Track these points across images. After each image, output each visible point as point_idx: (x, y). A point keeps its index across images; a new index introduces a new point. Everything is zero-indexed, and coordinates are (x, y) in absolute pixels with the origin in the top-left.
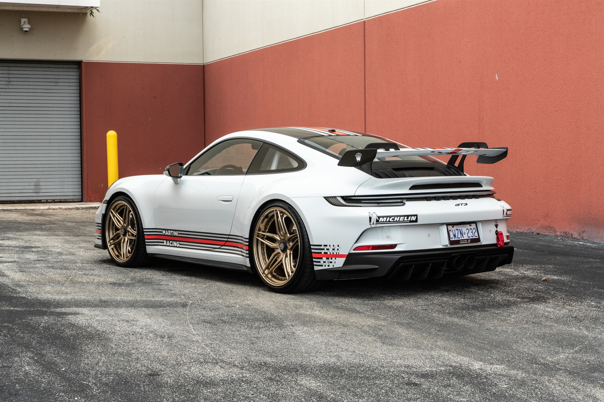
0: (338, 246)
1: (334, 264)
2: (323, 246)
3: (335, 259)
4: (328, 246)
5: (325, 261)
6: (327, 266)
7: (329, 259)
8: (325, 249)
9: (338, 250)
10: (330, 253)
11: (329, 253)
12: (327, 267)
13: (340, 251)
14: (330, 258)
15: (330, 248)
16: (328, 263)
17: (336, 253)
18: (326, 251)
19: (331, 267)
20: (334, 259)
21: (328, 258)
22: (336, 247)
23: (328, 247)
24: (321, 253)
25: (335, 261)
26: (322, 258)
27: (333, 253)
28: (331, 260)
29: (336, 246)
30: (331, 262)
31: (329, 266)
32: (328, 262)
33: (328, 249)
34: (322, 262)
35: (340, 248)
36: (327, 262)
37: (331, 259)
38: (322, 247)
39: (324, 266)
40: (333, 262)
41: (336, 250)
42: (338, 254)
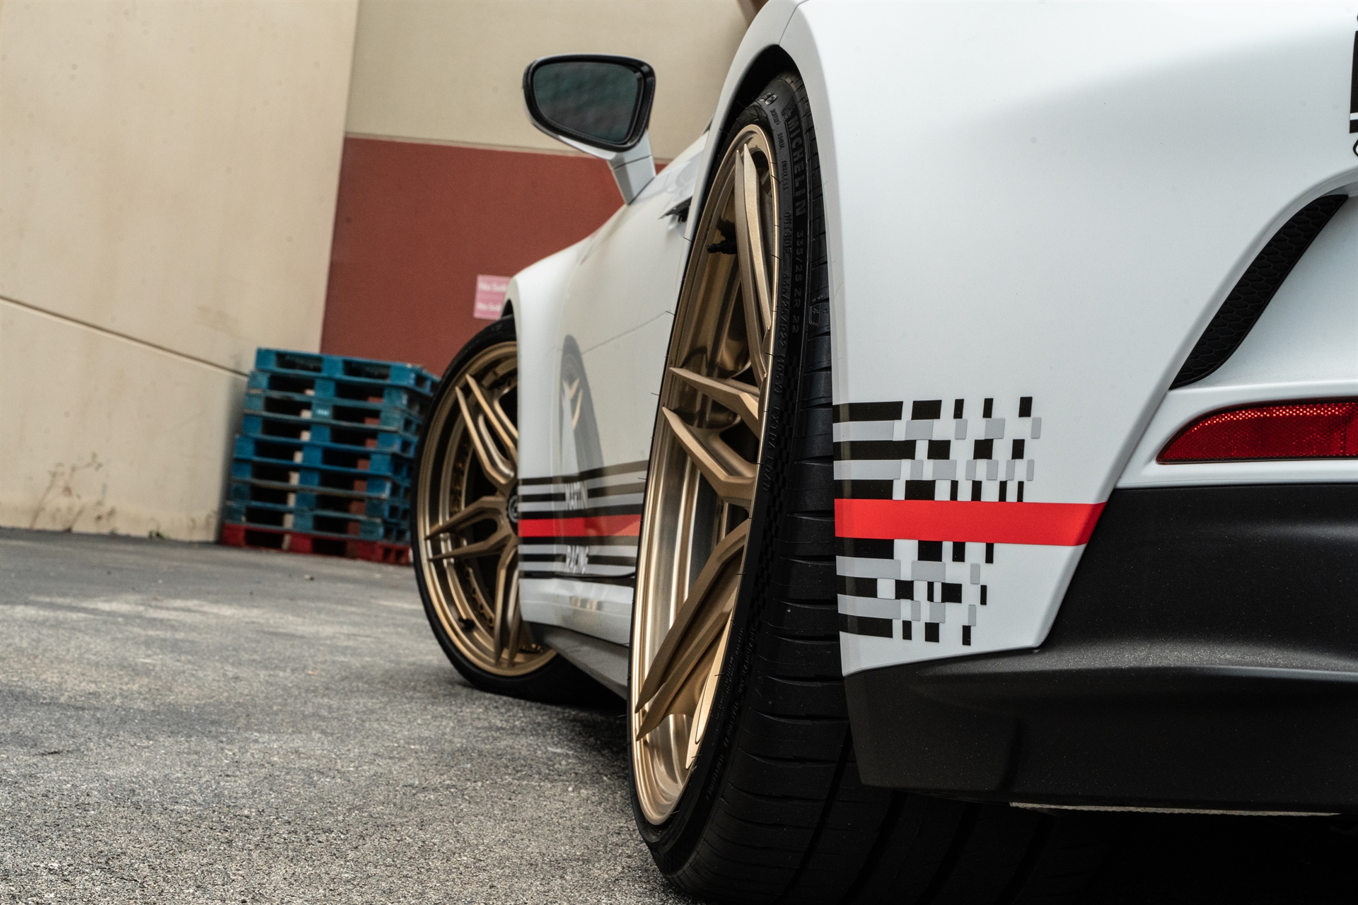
0: (1025, 407)
1: (972, 608)
2: (907, 411)
3: (989, 559)
4: (947, 410)
5: (906, 576)
6: (918, 630)
7: (938, 557)
8: (922, 449)
9: (1018, 449)
10: (954, 485)
11: (942, 493)
12: (918, 650)
13: (1031, 464)
14: (947, 547)
15: (961, 436)
16: (931, 598)
17: (1003, 486)
18: (926, 469)
19: (949, 645)
20: (975, 550)
21: (929, 551)
22: (1003, 421)
23: (942, 428)
24: (882, 489)
25: (988, 574)
26: (883, 549)
27: (977, 487)
28: (951, 571)
29: (1006, 409)
30: (952, 593)
31: (932, 632)
32: (931, 586)
33: (940, 450)
34: (886, 589)
35: (1036, 436)
36: (920, 590)
37: (959, 555)
38: (898, 430)
39: (897, 628)
40: (970, 594)
41: (1002, 450)
42: (1012, 496)
